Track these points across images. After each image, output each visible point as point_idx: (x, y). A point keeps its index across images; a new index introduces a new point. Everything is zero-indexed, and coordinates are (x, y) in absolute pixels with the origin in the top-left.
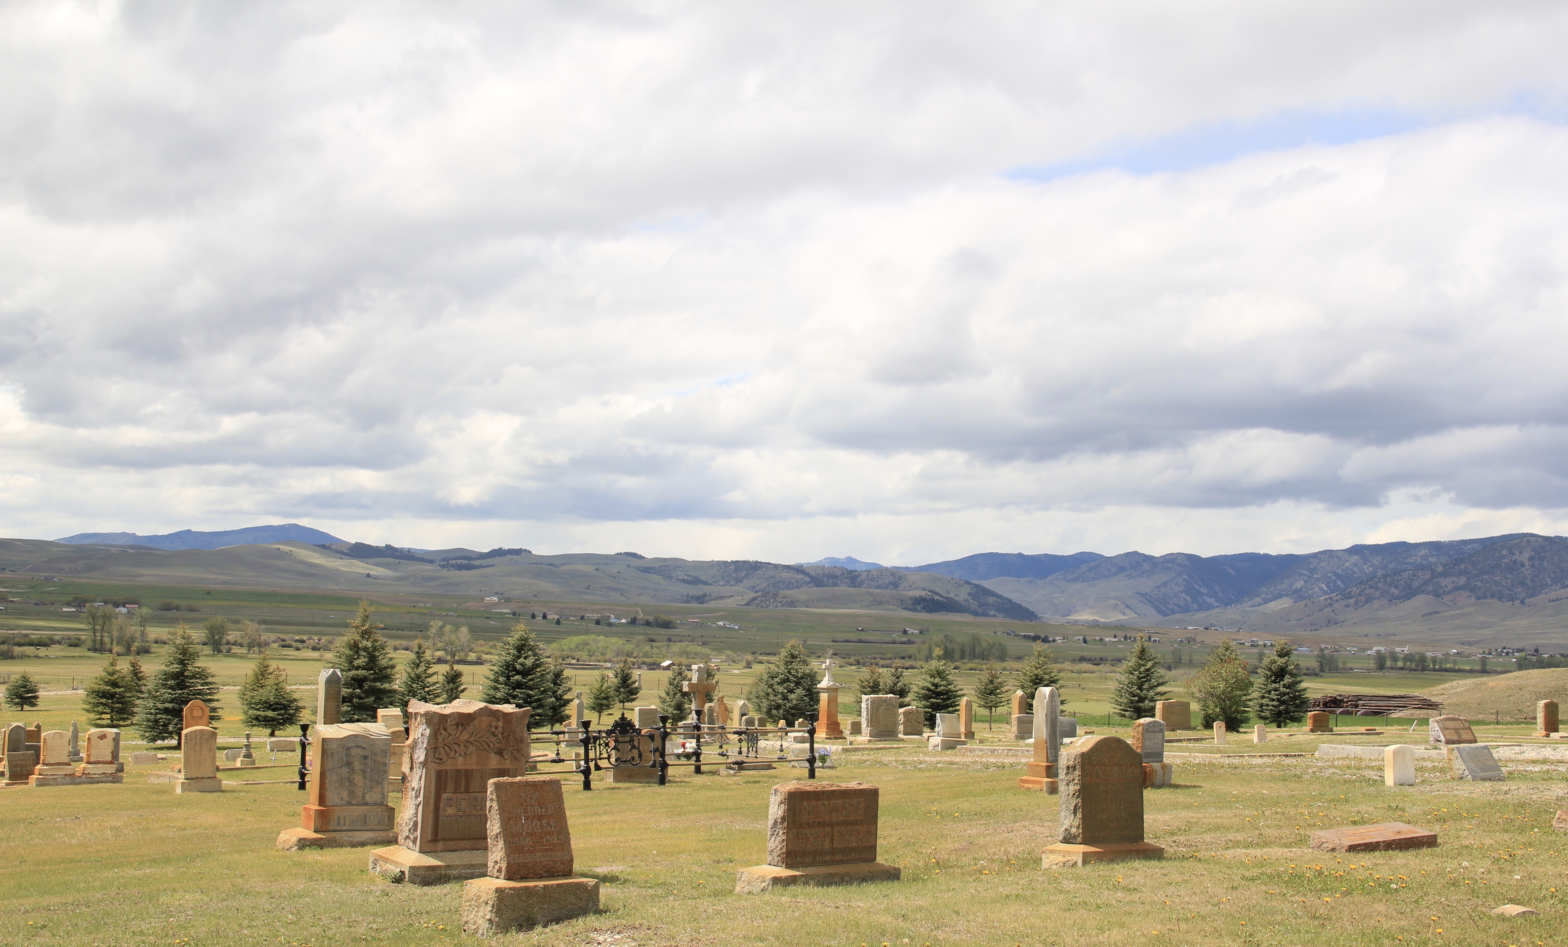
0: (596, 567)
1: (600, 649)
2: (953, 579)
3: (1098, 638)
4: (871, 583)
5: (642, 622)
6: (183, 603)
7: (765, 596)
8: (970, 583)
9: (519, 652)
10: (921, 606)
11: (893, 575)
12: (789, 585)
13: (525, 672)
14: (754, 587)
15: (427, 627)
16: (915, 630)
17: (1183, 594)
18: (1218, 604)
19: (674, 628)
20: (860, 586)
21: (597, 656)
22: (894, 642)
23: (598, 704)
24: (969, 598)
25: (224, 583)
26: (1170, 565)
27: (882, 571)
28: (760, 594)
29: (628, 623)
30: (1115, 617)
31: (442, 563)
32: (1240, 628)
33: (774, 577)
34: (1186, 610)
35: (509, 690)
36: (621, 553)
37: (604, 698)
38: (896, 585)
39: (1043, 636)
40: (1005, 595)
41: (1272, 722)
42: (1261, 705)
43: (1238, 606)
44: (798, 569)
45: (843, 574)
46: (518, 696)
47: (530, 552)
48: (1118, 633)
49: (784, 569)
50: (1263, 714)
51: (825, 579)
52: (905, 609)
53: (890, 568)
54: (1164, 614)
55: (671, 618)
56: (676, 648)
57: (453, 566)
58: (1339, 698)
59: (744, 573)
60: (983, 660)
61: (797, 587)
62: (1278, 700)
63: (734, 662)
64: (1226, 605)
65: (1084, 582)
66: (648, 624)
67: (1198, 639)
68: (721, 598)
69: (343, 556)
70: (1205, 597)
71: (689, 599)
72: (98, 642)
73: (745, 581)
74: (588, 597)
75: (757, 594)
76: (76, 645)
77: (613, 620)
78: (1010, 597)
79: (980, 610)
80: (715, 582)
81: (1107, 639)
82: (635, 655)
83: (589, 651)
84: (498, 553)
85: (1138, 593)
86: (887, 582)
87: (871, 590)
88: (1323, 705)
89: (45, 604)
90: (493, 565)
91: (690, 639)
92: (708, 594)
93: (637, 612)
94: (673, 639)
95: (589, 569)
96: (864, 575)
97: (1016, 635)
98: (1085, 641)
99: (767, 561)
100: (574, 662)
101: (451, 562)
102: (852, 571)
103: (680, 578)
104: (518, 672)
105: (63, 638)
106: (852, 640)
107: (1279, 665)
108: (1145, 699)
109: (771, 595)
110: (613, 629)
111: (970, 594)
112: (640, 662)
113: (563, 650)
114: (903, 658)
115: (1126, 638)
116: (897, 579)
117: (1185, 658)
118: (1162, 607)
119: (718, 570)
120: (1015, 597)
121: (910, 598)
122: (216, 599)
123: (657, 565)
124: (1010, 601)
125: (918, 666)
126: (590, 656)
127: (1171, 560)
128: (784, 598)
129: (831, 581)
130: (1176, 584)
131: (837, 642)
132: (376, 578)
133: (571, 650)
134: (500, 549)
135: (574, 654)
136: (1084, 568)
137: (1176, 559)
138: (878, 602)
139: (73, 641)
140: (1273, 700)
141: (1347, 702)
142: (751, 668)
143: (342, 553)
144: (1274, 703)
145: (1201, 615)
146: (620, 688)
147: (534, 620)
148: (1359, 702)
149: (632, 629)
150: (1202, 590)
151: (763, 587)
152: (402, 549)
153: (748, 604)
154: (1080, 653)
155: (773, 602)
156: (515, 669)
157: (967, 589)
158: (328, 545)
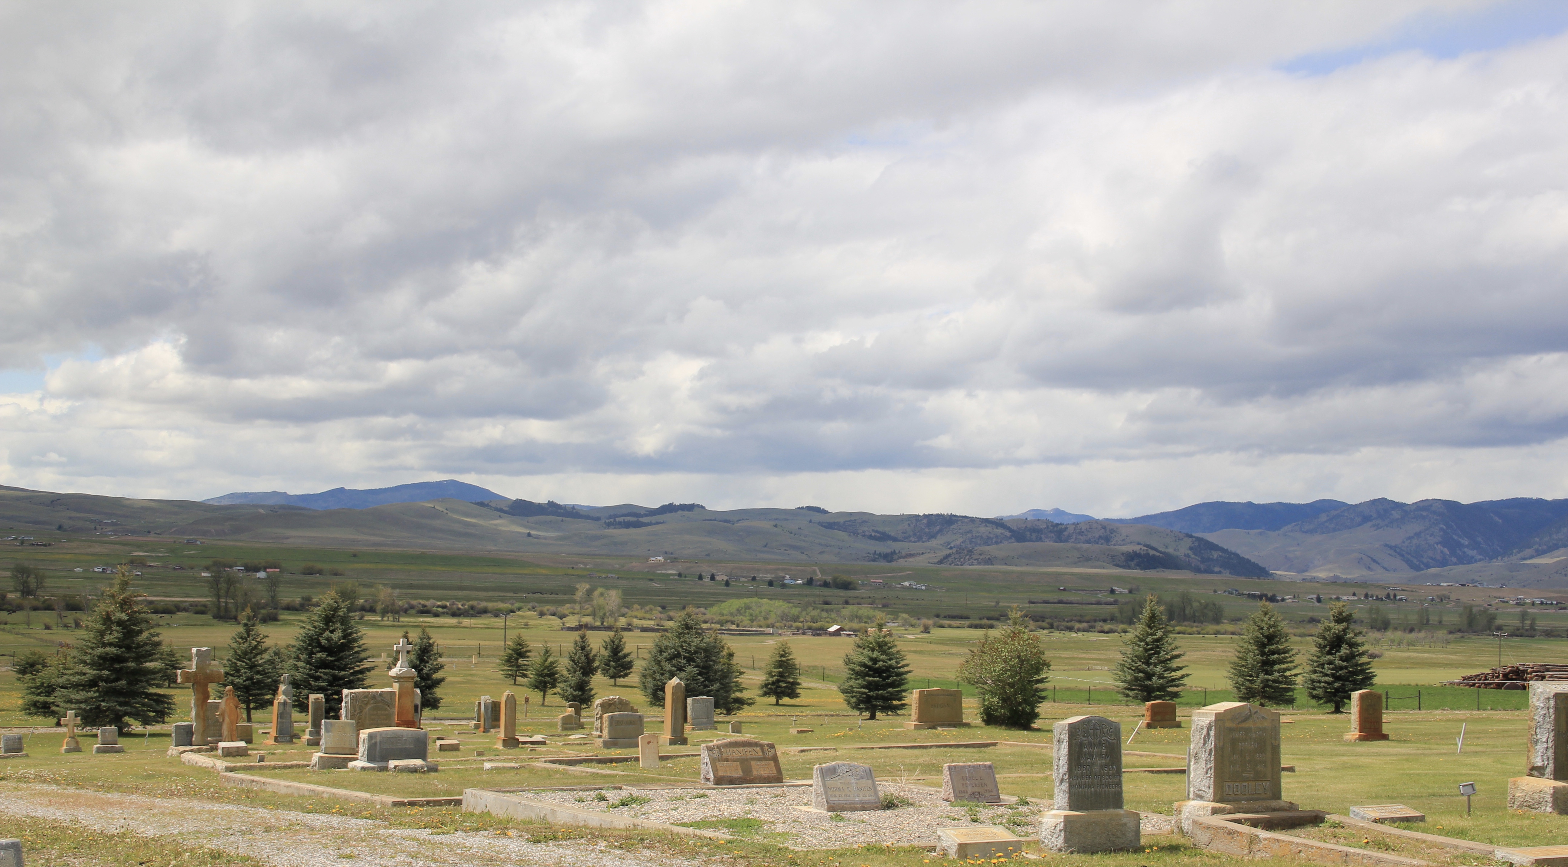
0: (774, 523)
1: (763, 613)
2: (1172, 532)
3: (1334, 597)
4: (1079, 537)
5: (819, 583)
6: (325, 566)
7: (960, 553)
8: (1191, 536)
9: (327, 624)
10: (1135, 562)
11: (1104, 528)
12: (987, 541)
13: (330, 649)
14: (949, 544)
15: (572, 590)
16: (1123, 589)
17: (1439, 546)
18: (1481, 557)
19: (855, 589)
20: (1066, 541)
21: (759, 621)
22: (1099, 603)
23: (541, 682)
24: (1190, 552)
25: (375, 544)
26: (1424, 513)
27: (1091, 523)
28: (954, 550)
29: (804, 584)
30: (1356, 574)
31: (608, 521)
32: (1503, 585)
33: (970, 531)
34: (1443, 563)
35: (311, 670)
36: (802, 508)
37: (548, 675)
38: (1107, 540)
39: (1269, 595)
40: (1232, 549)
41: (1326, 702)
42: (1313, 681)
43: (1506, 559)
44: (998, 523)
45: (1048, 527)
46: (320, 677)
47: (703, 507)
48: (1357, 591)
49: (982, 522)
50: (1315, 692)
51: (1028, 533)
52: (1117, 565)
53: (1102, 520)
54: (1417, 569)
55: (853, 578)
56: (847, 611)
57: (620, 523)
58: (1521, 668)
59: (938, 528)
60: (1194, 622)
61: (997, 543)
62: (1333, 675)
63: (912, 626)
64: (1491, 558)
65: (1323, 533)
66: (826, 584)
67: (1453, 597)
68: (911, 555)
69: (502, 514)
70: (1466, 550)
71: (877, 557)
72: (222, 609)
73: (939, 536)
74: (766, 556)
75: (951, 551)
76: (203, 613)
77: (788, 580)
78: (1238, 552)
79: (1202, 567)
80: (906, 538)
81: (1345, 598)
82: (801, 619)
83: (751, 615)
84: (669, 508)
85: (1386, 545)
86: (1097, 536)
87: (1078, 545)
88: (1503, 677)
89: (183, 569)
90: (663, 523)
91: (870, 601)
92: (897, 552)
93: (814, 572)
94: (851, 601)
95: (766, 525)
96: (1071, 529)
97: (1240, 594)
98: (1319, 600)
99: (964, 515)
100: (734, 627)
101: (618, 519)
102: (1057, 525)
103: (867, 534)
104: (323, 649)
105: (191, 605)
106: (1051, 600)
107: (1335, 633)
108: (1153, 675)
109: (965, 551)
110: (787, 591)
111: (1191, 548)
112: (806, 627)
113: (723, 615)
114: (1105, 621)
115: (1366, 596)
116: (1108, 532)
117: (1433, 619)
118: (1415, 561)
119: (909, 525)
120: (1245, 553)
121: (1123, 554)
122: (363, 562)
123: (842, 520)
124: (1237, 555)
125: (1119, 630)
126: (752, 621)
127: (1426, 508)
128: (981, 554)
129: (1034, 536)
130: (1432, 535)
131: (1033, 603)
132: (538, 537)
133: (732, 614)
134: (671, 505)
135: (735, 619)
136: (1323, 518)
137: (1431, 506)
138: (1085, 559)
139: (199, 608)
140: (1326, 675)
141: (1531, 673)
142: (929, 632)
143: (501, 510)
144: (1327, 679)
145: (1461, 568)
146: (610, 661)
147: (700, 582)
148: (1546, 673)
149: (807, 590)
150: (1462, 541)
151: (958, 542)
152: (565, 506)
153: (941, 562)
154: (1311, 614)
155: (969, 559)
156: (319, 645)
157: (1188, 542)
158: (486, 503)
